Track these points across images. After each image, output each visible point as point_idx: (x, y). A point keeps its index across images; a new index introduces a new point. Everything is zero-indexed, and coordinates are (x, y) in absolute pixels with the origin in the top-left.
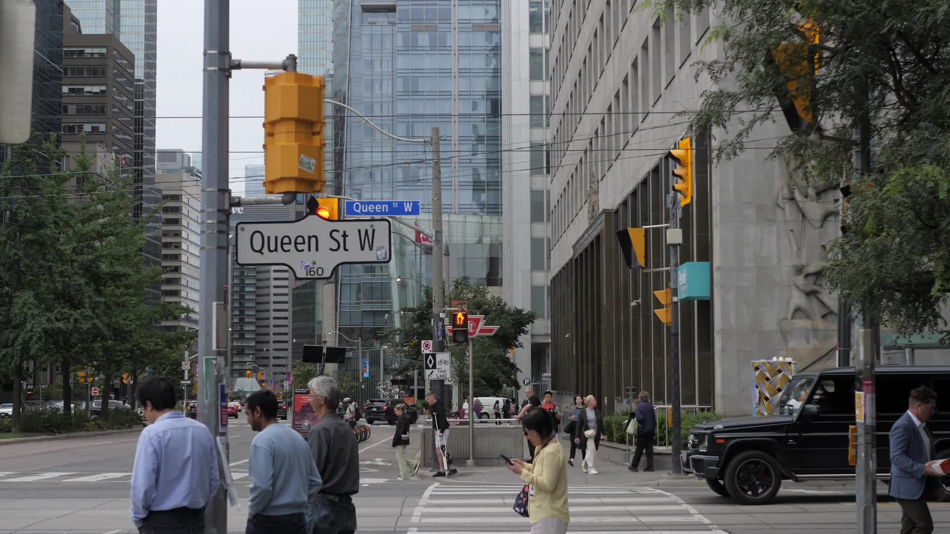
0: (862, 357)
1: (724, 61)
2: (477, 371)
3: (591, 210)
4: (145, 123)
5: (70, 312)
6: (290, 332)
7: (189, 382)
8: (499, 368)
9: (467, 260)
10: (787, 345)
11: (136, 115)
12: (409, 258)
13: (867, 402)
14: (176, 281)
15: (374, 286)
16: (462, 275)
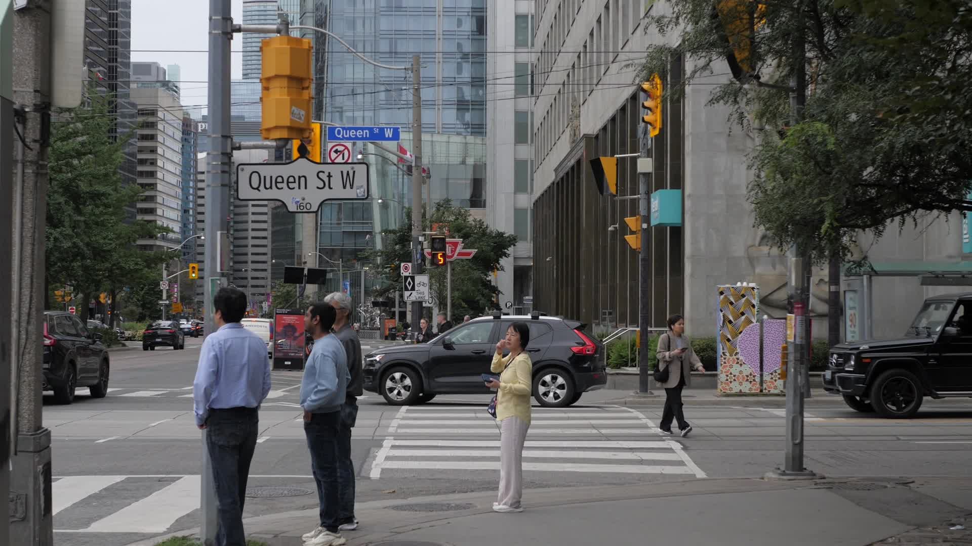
0: (793, 283)
1: (670, 16)
2: (456, 294)
3: (573, 135)
4: (119, 36)
5: (50, 231)
6: (269, 252)
7: (167, 302)
8: (479, 290)
9: (450, 181)
10: (754, 272)
11: (110, 27)
12: (391, 177)
13: (798, 322)
14: (152, 199)
15: (355, 206)
16: (445, 197)
